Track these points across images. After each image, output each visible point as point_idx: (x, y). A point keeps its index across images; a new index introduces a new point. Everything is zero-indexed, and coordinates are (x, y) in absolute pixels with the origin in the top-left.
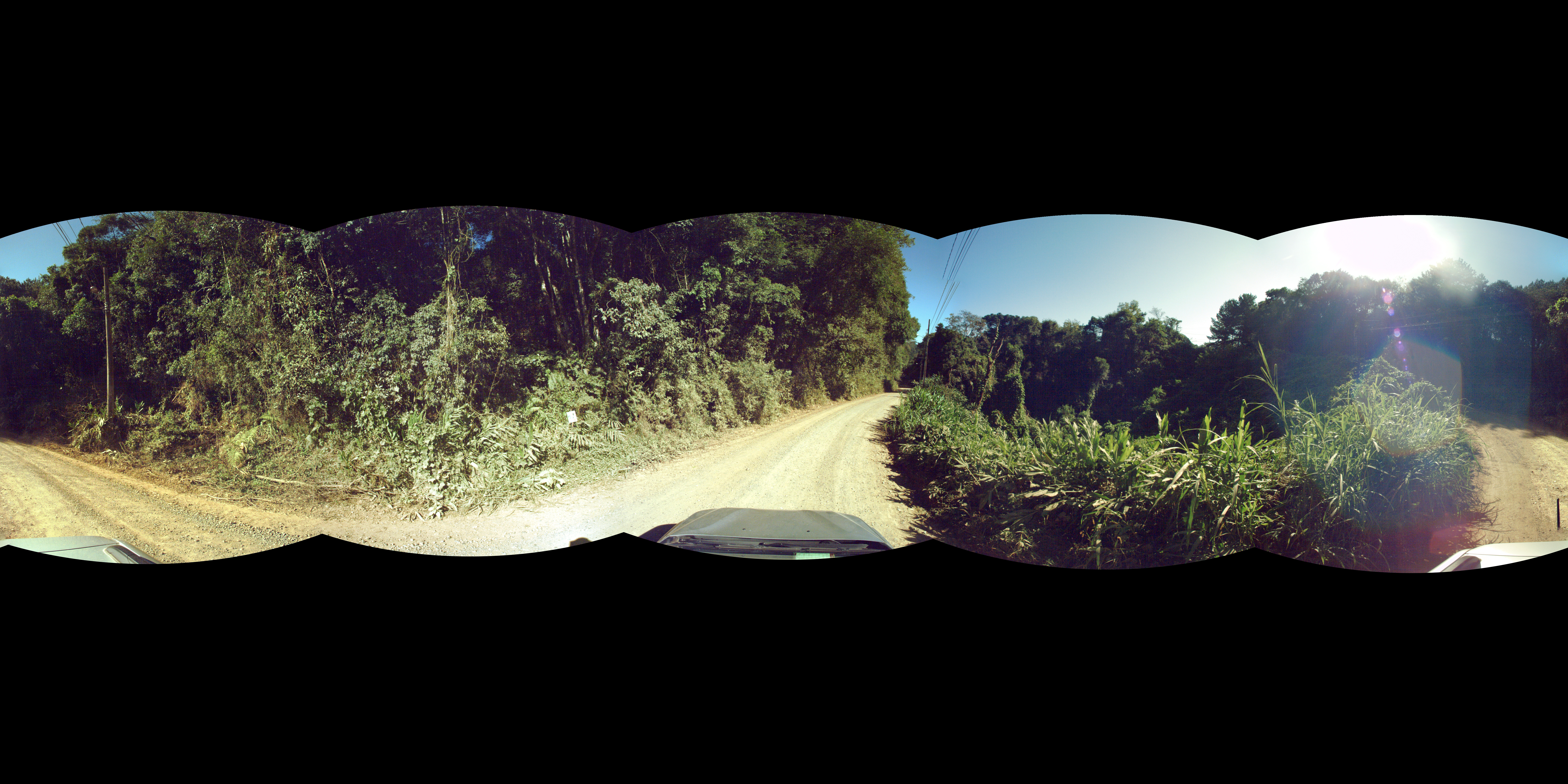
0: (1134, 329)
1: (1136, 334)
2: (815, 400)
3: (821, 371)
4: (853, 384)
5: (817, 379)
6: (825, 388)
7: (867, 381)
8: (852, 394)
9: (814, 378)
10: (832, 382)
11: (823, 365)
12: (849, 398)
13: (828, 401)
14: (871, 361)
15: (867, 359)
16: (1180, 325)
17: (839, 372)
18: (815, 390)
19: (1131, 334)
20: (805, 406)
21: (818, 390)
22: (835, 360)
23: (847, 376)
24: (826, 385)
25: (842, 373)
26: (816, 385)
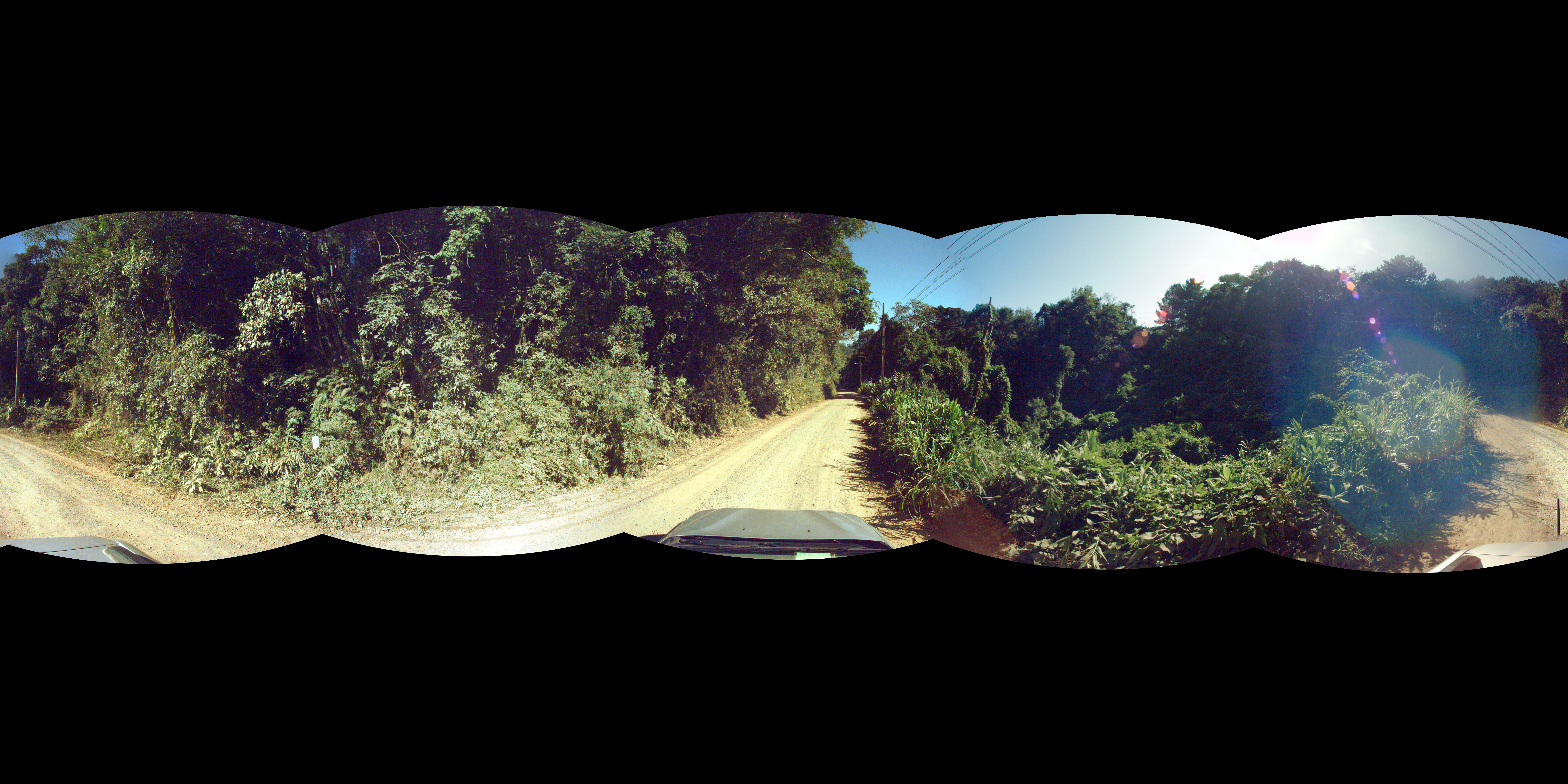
0: (1092, 313)
1: (1096, 320)
2: (734, 421)
3: (739, 377)
4: (787, 393)
5: (736, 390)
6: (747, 403)
7: (805, 388)
8: (788, 407)
9: (731, 388)
10: (757, 392)
11: (742, 369)
12: (784, 413)
13: (755, 420)
14: (807, 362)
15: (803, 358)
16: (1134, 309)
17: (767, 378)
18: (733, 405)
19: (1090, 319)
20: (718, 431)
21: (738, 405)
22: (761, 360)
23: (778, 382)
24: (748, 397)
25: (771, 377)
26: (735, 398)
